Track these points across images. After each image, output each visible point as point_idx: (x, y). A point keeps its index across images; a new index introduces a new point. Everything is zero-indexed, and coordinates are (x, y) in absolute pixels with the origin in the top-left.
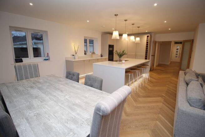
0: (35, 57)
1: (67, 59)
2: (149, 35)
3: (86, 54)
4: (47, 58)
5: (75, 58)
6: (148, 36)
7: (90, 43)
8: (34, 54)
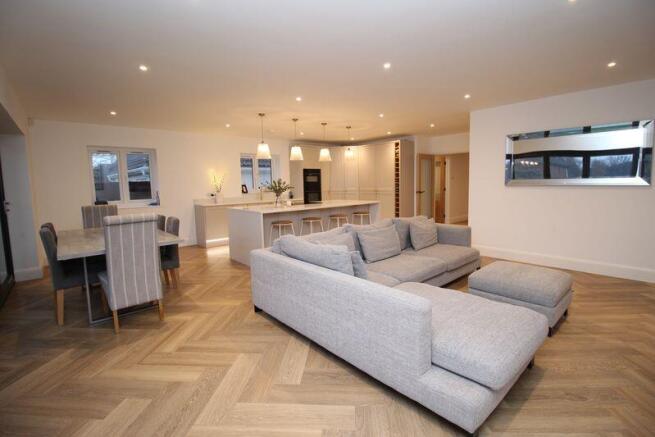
0: (132, 198)
1: (197, 203)
2: (398, 141)
3: (247, 192)
4: (155, 201)
5: (216, 202)
6: (397, 144)
7: (260, 166)
8: (131, 195)
